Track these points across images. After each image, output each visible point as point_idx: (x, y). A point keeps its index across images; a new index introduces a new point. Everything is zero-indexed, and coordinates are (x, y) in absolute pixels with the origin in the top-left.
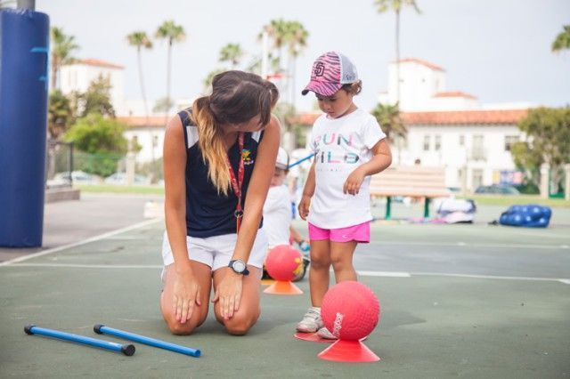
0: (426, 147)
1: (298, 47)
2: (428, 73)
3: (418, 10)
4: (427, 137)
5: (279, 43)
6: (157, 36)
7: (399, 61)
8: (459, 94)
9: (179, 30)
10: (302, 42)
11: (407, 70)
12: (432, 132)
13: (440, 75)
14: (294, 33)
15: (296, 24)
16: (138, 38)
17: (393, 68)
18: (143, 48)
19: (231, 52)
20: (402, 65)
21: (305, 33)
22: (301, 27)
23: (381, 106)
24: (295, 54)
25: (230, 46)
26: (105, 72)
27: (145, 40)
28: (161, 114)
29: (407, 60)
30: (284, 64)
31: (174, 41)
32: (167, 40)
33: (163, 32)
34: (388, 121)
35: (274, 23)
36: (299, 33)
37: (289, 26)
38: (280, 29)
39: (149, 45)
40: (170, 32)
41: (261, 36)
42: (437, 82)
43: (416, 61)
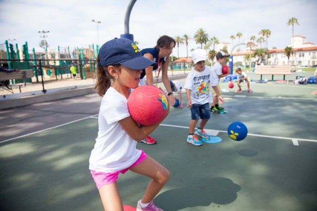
0: (300, 56)
1: (268, 35)
2: (301, 39)
3: (298, 23)
4: (300, 54)
5: (264, 35)
6: (236, 36)
7: (293, 36)
8: (310, 43)
9: (241, 34)
10: (270, 34)
11: (295, 38)
12: (302, 53)
13: (304, 39)
15: (268, 30)
16: (232, 37)
17: (292, 38)
18: (233, 39)
19: (253, 38)
20: (294, 38)
21: (270, 32)
23: (287, 47)
24: (268, 37)
25: (253, 36)
26: (226, 45)
28: (238, 52)
29: (296, 36)
30: (265, 39)
31: (240, 37)
32: (238, 37)
33: (238, 35)
35: (262, 30)
37: (266, 31)
38: (264, 32)
39: (235, 38)
41: (259, 34)
42: (304, 41)
43: (298, 36)
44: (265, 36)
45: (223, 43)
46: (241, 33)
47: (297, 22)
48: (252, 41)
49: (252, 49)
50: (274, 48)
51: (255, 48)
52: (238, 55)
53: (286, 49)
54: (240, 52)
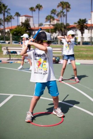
5: (63, 8)
6: (36, 8)
9: (41, 6)
10: (69, 7)
14: (66, 5)
18: (33, 11)
21: (70, 5)
22: (68, 3)
24: (68, 11)
25: (53, 10)
27: (33, 9)
30: (65, 13)
31: (40, 9)
32: (38, 9)
35: (61, 2)
36: (68, 5)
37: (65, 3)
38: (62, 4)
39: (34, 11)
40: (39, 7)
41: (58, 6)
44: (65, 11)
45: (25, 16)
48: (53, 15)
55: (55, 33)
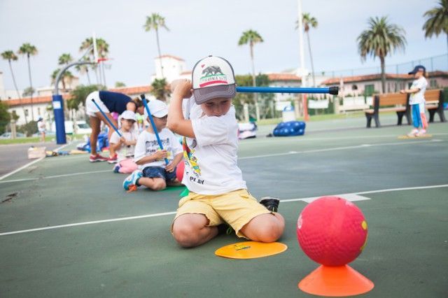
1: (103, 53)
2: (176, 62)
3: (168, 29)
6: (20, 53)
7: (160, 57)
9: (33, 48)
10: (106, 50)
11: (165, 61)
13: (182, 63)
15: (101, 40)
16: (8, 55)
17: (157, 61)
18: (12, 60)
19: (65, 59)
20: (163, 59)
21: (107, 45)
22: (104, 42)
23: (156, 80)
25: (64, 55)
27: (12, 56)
28: (28, 97)
29: (164, 56)
31: (30, 55)
32: (26, 55)
33: (23, 50)
34: (161, 88)
35: (87, 40)
36: (103, 45)
39: (15, 58)
40: (27, 50)
41: (82, 48)
42: (181, 67)
43: (170, 57)
46: (31, 45)
47: (163, 25)
49: (67, 87)
50: (120, 85)
51: (73, 86)
52: (32, 104)
53: (154, 85)
54: (35, 96)
55: (74, 110)
